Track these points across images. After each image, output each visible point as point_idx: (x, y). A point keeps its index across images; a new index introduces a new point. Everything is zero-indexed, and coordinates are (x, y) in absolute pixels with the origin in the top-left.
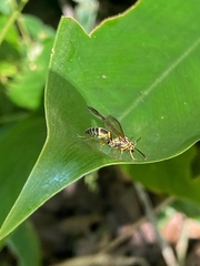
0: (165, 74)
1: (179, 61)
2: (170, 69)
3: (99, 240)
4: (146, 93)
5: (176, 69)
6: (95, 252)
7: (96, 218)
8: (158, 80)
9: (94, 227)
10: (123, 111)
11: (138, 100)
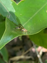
0: (36, 13)
1: (39, 10)
2: (37, 12)
3: (22, 52)
4: (31, 18)
5: (39, 12)
6: (21, 55)
7: (21, 47)
8: (34, 15)
9: (21, 49)
10: (25, 23)
11: (29, 20)
